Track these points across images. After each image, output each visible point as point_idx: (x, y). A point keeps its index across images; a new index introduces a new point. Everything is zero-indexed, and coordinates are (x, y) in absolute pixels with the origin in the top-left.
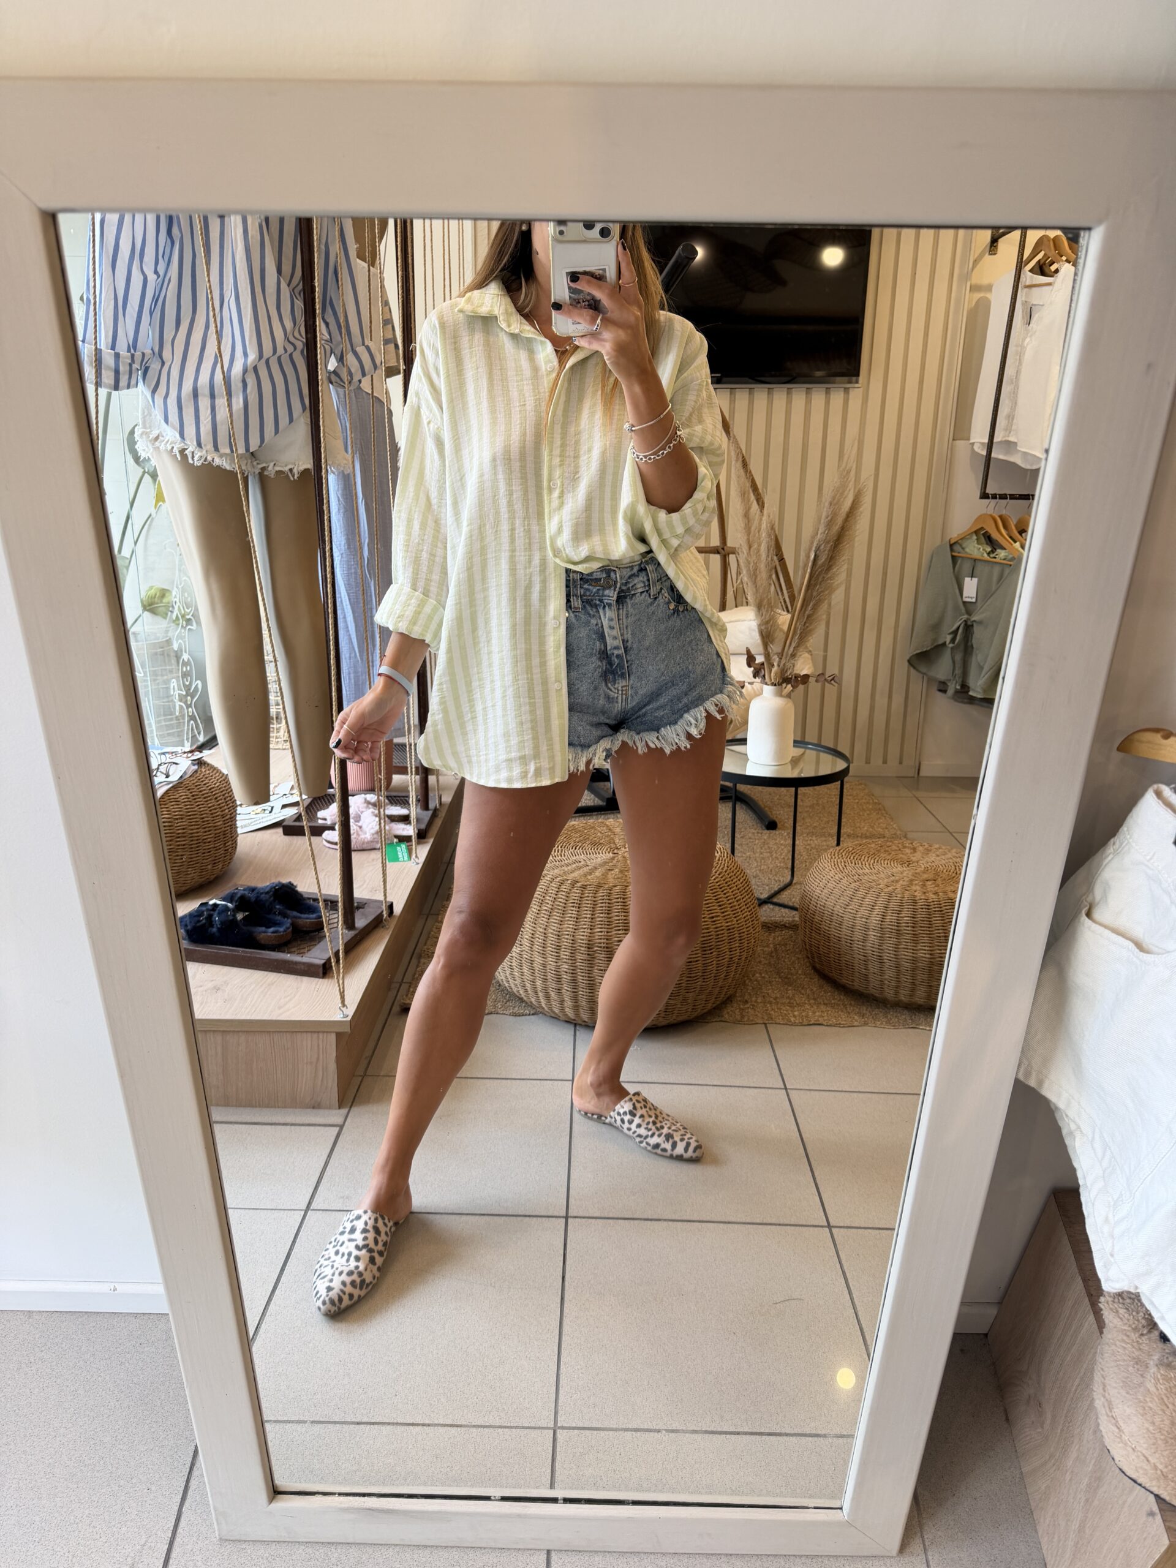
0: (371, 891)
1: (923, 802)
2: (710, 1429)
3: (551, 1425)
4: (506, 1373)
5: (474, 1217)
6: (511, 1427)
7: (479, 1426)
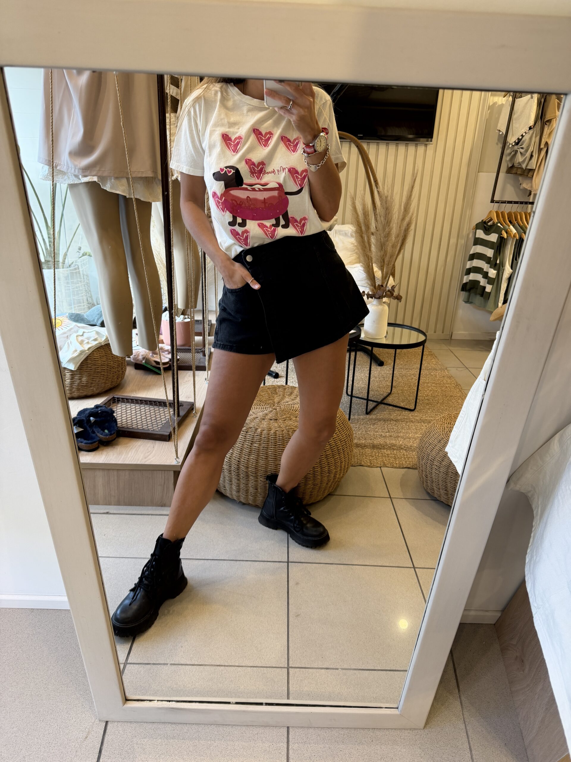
0: (186, 398)
1: (453, 352)
2: (362, 668)
3: (286, 666)
4: (263, 640)
5: (243, 562)
6: (267, 667)
7: (251, 667)
